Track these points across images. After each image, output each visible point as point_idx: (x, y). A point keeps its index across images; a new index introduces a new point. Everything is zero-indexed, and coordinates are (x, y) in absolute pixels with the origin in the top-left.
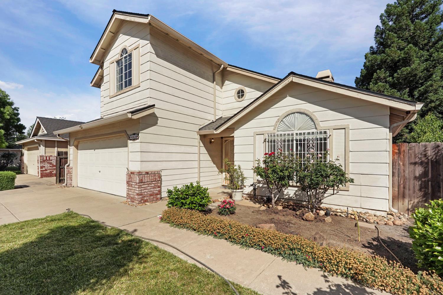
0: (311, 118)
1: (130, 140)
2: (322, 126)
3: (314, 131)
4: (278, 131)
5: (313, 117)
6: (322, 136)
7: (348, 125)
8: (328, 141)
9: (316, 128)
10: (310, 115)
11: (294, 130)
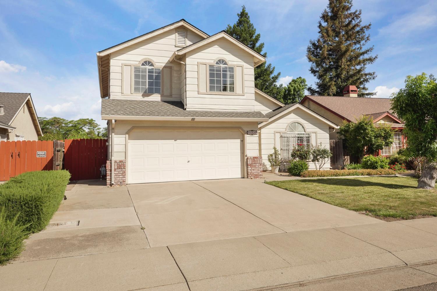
0: (302, 126)
1: (247, 134)
2: (308, 131)
3: (305, 133)
4: (287, 132)
5: (304, 126)
6: (307, 136)
7: (317, 131)
8: (310, 138)
9: (305, 132)
10: (302, 124)
11: (295, 131)
